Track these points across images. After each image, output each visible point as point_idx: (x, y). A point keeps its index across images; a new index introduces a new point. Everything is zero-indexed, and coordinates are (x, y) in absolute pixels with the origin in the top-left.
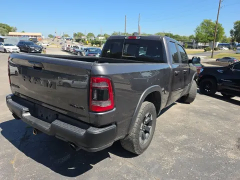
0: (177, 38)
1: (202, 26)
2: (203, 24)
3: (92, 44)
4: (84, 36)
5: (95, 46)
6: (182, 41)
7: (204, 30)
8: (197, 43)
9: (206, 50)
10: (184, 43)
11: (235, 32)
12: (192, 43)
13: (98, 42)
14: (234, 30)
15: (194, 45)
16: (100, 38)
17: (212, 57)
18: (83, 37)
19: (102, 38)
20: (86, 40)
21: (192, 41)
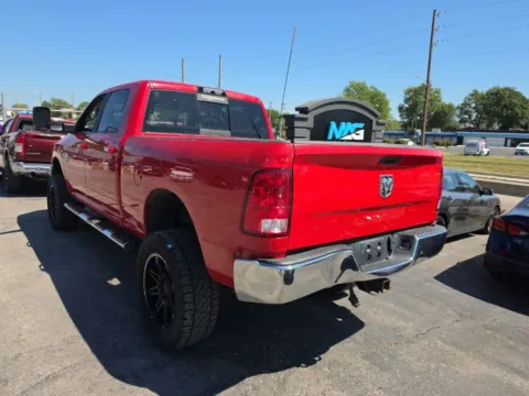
2: (348, 90)
11: (407, 109)
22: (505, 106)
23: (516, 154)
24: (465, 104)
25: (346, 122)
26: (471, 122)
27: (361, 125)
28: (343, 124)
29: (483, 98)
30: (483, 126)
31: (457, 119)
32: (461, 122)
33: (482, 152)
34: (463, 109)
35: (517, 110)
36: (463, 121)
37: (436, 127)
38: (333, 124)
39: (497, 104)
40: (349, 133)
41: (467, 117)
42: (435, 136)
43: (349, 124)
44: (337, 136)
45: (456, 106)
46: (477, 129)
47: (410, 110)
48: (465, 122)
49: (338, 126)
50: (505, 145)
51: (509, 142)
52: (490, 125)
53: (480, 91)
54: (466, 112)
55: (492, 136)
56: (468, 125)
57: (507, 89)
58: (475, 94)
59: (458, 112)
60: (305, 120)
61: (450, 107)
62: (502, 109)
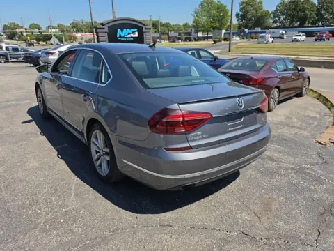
0: (168, 27)
1: (202, 8)
2: (202, 5)
3: (38, 40)
5: (44, 43)
6: (175, 31)
7: (205, 13)
8: (197, 32)
9: (215, 42)
10: (180, 34)
11: (242, 16)
12: (189, 34)
14: (241, 13)
15: (193, 36)
16: (50, 30)
17: (229, 51)
19: (54, 30)
20: (25, 34)
21: (190, 31)
22: (300, 10)
23: (293, 41)
24: (277, 10)
25: (127, 29)
26: (280, 23)
27: (136, 30)
28: (125, 30)
30: (287, 24)
31: (271, 21)
32: (273, 22)
33: (268, 41)
34: (275, 13)
35: (307, 12)
36: (275, 22)
37: (258, 26)
38: (119, 31)
39: (294, 9)
40: (129, 34)
41: (277, 19)
42: (256, 33)
43: (128, 30)
44: (122, 35)
45: (270, 11)
46: (284, 27)
47: (243, 16)
48: (277, 22)
49: (122, 31)
52: (291, 23)
54: (277, 16)
55: (290, 31)
56: (278, 24)
58: (283, 2)
59: (272, 16)
60: (103, 29)
61: (267, 12)
62: (298, 12)
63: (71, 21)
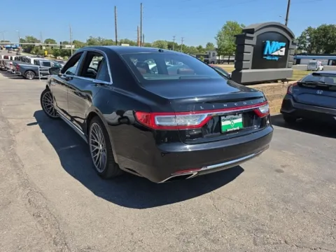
1: (225, 32)
2: (225, 28)
3: (56, 55)
4: (39, 42)
5: (61, 58)
7: (228, 37)
10: (198, 56)
12: (208, 57)
13: (66, 51)
16: (67, 46)
18: (37, 44)
20: (44, 48)
21: (208, 54)
22: (330, 38)
24: (302, 37)
26: (306, 50)
27: (284, 44)
28: (274, 42)
29: (315, 32)
30: (314, 52)
31: (296, 47)
32: (298, 49)
33: (319, 68)
34: (301, 40)
36: (300, 49)
38: (268, 42)
39: (324, 36)
41: (302, 45)
43: (277, 42)
44: (270, 53)
45: (296, 38)
46: (310, 54)
48: (302, 49)
49: (271, 44)
50: (328, 64)
51: (331, 61)
52: (318, 51)
53: (313, 27)
54: (302, 43)
56: (303, 51)
57: (331, 26)
58: (310, 29)
62: (328, 39)
63: (89, 38)
